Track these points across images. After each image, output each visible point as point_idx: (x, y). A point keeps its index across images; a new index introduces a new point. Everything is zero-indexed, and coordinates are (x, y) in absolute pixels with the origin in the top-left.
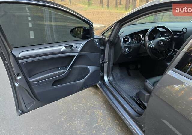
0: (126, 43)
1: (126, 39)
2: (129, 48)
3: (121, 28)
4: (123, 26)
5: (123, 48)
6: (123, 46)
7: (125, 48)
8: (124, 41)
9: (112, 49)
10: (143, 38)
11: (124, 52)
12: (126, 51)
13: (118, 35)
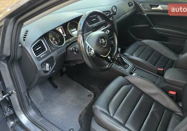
0: (41, 55)
1: (38, 47)
2: (50, 61)
3: (21, 28)
4: (24, 24)
5: (39, 68)
6: (38, 63)
7: (43, 65)
8: (37, 53)
9: (15, 67)
10: (63, 33)
11: (43, 73)
12: (47, 69)
13: (20, 43)
